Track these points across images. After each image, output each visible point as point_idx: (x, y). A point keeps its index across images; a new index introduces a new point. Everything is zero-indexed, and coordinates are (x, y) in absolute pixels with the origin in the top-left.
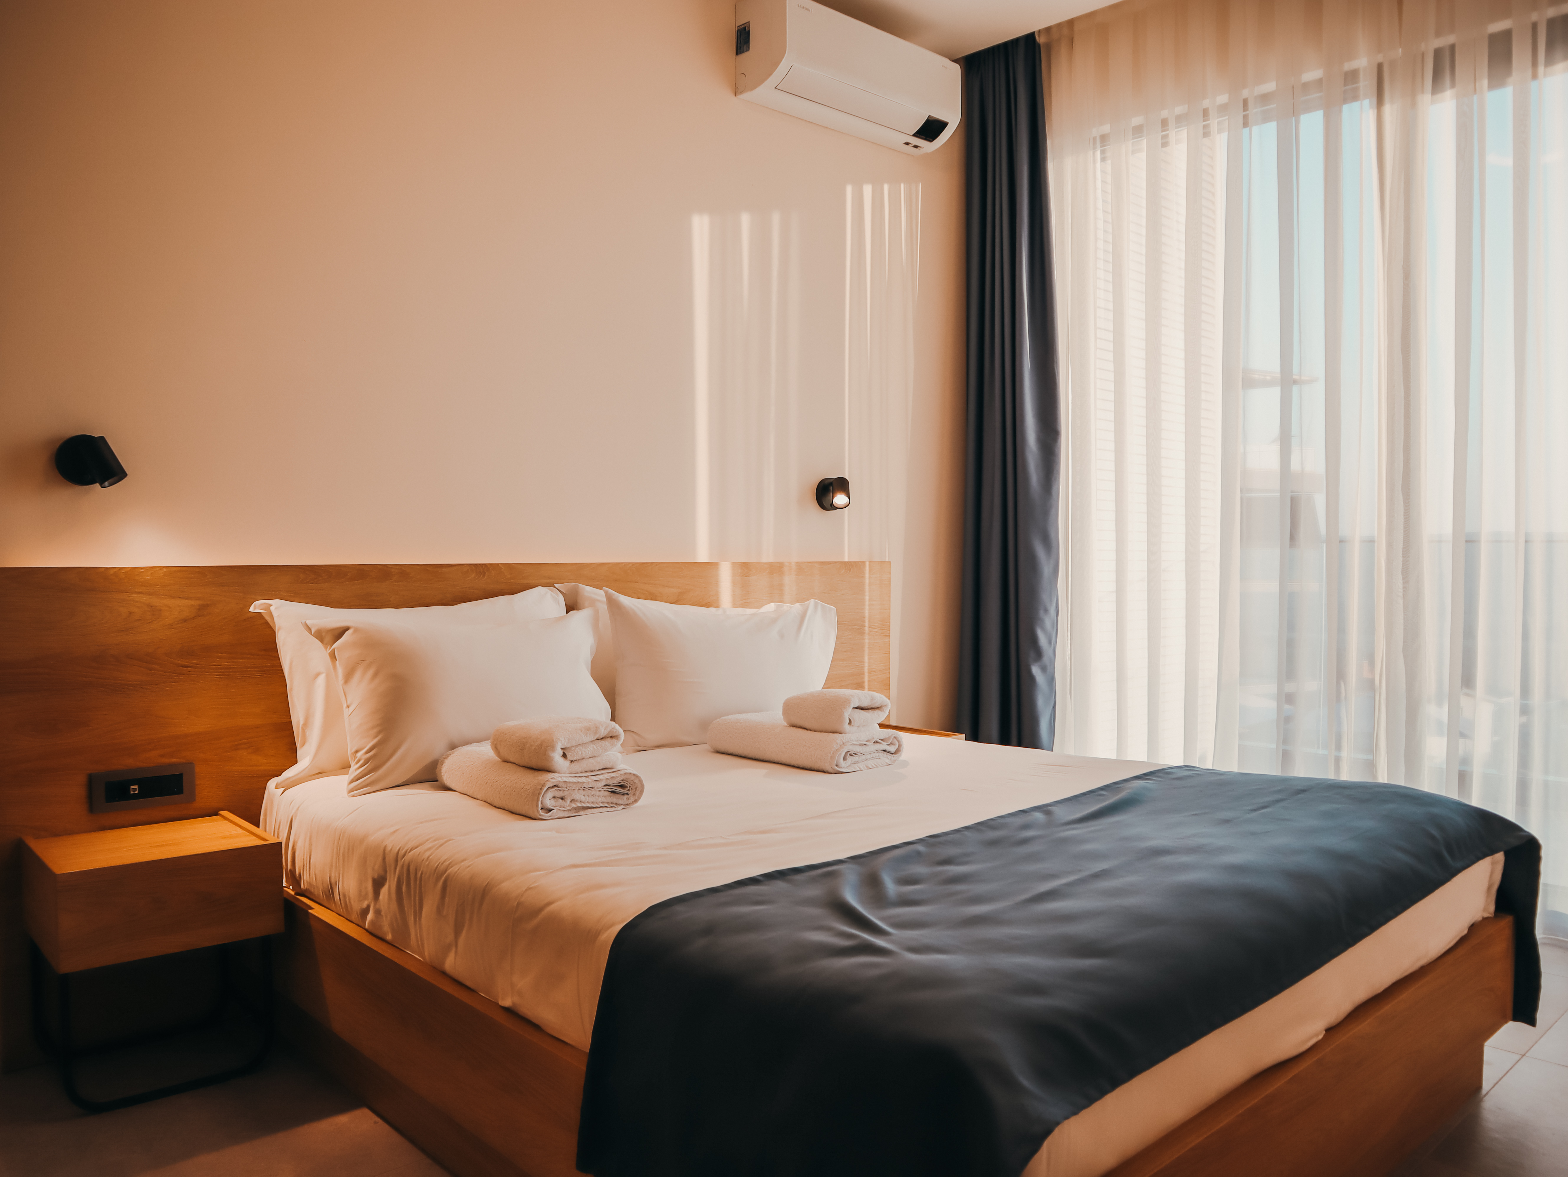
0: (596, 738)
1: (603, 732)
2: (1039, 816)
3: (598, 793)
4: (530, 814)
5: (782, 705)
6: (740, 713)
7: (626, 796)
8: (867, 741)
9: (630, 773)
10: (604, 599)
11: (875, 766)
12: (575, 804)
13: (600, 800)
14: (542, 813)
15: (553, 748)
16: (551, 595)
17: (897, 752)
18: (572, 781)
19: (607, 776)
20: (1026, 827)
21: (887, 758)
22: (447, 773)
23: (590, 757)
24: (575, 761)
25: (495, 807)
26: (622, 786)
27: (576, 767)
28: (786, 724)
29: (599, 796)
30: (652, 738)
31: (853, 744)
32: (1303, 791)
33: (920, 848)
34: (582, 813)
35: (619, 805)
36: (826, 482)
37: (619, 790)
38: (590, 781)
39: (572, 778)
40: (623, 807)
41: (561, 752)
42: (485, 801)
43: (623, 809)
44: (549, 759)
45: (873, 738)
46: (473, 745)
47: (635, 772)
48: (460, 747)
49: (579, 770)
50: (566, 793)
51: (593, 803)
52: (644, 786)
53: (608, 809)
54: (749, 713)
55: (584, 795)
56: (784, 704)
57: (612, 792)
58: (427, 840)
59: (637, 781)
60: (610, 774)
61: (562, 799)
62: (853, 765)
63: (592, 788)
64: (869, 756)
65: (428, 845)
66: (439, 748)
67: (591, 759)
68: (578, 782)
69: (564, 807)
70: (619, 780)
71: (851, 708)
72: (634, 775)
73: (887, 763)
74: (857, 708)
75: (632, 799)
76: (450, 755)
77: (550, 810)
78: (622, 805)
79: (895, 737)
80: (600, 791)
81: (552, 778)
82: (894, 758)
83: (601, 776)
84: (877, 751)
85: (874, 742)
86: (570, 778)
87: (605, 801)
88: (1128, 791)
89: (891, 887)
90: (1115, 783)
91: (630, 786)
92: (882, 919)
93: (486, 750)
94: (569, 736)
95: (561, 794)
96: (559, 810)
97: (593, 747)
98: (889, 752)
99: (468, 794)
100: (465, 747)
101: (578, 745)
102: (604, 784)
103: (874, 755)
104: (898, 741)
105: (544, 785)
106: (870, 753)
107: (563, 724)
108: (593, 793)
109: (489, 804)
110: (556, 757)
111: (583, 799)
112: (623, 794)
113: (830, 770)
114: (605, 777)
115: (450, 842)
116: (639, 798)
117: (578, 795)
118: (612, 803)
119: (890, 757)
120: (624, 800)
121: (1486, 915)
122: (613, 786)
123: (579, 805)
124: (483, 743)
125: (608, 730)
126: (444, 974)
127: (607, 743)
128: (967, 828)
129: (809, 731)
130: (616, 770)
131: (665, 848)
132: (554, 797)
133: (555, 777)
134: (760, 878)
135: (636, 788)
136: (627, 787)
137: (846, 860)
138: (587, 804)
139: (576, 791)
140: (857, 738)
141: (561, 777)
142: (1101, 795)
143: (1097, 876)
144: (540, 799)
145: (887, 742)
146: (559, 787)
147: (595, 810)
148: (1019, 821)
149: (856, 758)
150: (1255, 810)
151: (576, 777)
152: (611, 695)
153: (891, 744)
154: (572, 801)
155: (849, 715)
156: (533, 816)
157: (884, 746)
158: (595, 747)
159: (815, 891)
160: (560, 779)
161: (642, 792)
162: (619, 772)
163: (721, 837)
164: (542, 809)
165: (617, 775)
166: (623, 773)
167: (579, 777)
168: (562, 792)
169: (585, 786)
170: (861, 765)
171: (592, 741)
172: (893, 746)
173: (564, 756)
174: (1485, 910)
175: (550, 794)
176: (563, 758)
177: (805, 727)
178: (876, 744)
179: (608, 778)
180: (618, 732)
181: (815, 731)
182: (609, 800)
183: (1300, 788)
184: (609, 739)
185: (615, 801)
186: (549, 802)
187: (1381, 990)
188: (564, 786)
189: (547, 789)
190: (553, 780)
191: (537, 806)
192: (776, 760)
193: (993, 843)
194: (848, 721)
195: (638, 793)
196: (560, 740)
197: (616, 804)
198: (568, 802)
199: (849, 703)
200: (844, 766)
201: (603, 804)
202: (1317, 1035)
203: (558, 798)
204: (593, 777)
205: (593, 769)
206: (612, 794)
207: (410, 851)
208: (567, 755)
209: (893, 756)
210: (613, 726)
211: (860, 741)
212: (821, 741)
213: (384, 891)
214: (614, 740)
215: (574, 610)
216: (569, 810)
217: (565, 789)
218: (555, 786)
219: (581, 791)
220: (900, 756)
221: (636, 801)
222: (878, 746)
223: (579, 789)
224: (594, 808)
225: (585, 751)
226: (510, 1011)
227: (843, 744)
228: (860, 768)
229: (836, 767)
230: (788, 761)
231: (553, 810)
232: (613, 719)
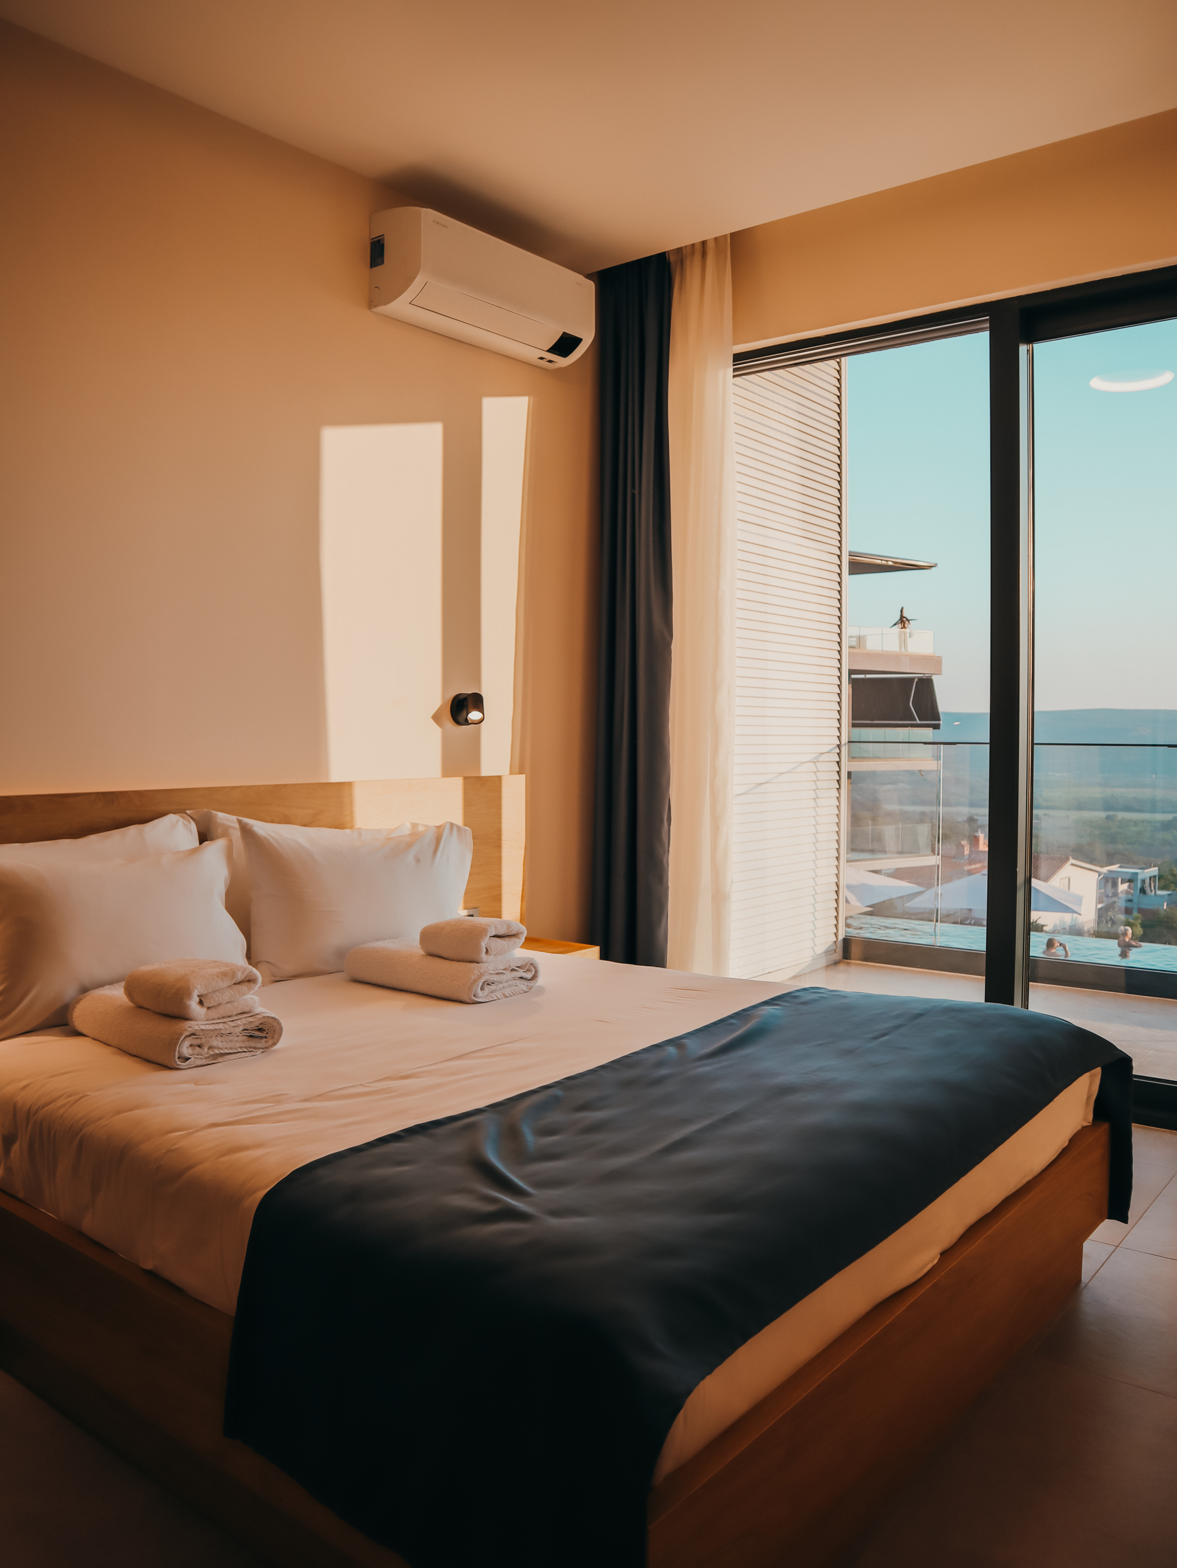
0: (233, 983)
1: (240, 976)
2: (671, 1050)
3: (235, 1038)
4: (167, 1063)
5: (419, 934)
6: (378, 940)
7: (265, 1040)
8: (503, 970)
9: (268, 1017)
10: (237, 826)
11: (512, 994)
12: (213, 1051)
13: (238, 1045)
14: (179, 1063)
15: (189, 995)
16: (183, 823)
17: (534, 977)
18: (209, 1029)
19: (244, 1021)
20: (660, 1064)
21: (524, 984)
22: (79, 1017)
23: (227, 1003)
24: (212, 1007)
25: (130, 1054)
26: (260, 1030)
27: (214, 1013)
28: (423, 953)
29: (237, 1041)
30: (289, 968)
31: (490, 974)
32: (920, 1015)
33: (557, 1092)
34: (220, 1059)
35: (257, 1048)
36: (461, 697)
37: (257, 1033)
38: (227, 1027)
39: (210, 1025)
40: (262, 1050)
41: (197, 999)
42: (119, 1049)
43: (262, 1052)
44: (186, 1007)
45: (510, 967)
46: (106, 987)
47: (273, 1015)
48: (92, 991)
49: (216, 1017)
50: (203, 1041)
51: (231, 1049)
52: (282, 1028)
53: (246, 1054)
54: (386, 940)
55: (221, 1042)
56: (421, 933)
57: (251, 1036)
58: (60, 1097)
59: (275, 1024)
60: (248, 1019)
61: (200, 1046)
62: (490, 994)
63: (230, 1034)
64: (505, 985)
65: (61, 1102)
66: (70, 992)
67: (229, 1004)
68: (216, 1029)
69: (201, 1055)
70: (257, 1024)
71: (489, 936)
72: (272, 1018)
73: (523, 990)
74: (494, 936)
75: (270, 1042)
76: (81, 999)
77: (188, 1059)
78: (260, 1048)
79: (532, 964)
80: (238, 1036)
81: (189, 1027)
82: (531, 985)
83: (239, 1021)
84: (514, 979)
85: (511, 970)
86: (207, 1025)
87: (243, 1045)
88: (757, 1020)
89: (530, 1139)
90: (744, 1010)
91: (268, 1029)
92: (522, 1178)
93: (117, 993)
94: (206, 983)
95: (198, 1042)
96: (197, 1058)
97: (230, 993)
98: (526, 979)
99: (102, 1040)
100: (97, 990)
101: (214, 992)
102: (241, 1028)
103: (511, 983)
104: (535, 968)
105: (181, 1035)
106: (507, 981)
107: (200, 969)
108: (231, 1038)
109: (124, 1051)
110: (194, 1004)
111: (220, 1045)
112: (262, 1038)
113: (468, 1001)
114: (242, 1022)
115: (85, 1098)
116: (278, 1041)
117: (216, 1042)
118: (250, 1047)
119: (526, 984)
120: (262, 1043)
121: (1086, 1124)
122: (251, 1030)
123: (217, 1051)
124: (116, 985)
125: (245, 974)
126: (81, 1234)
127: (244, 987)
128: (602, 1067)
129: (447, 961)
130: (254, 1014)
131: (306, 1100)
132: (191, 1045)
133: (192, 1026)
134: (402, 1134)
135: (274, 1031)
136: (265, 1030)
137: (486, 1108)
138: (226, 1050)
139: (213, 1038)
140: (494, 967)
141: (198, 1025)
142: (732, 1024)
143: (728, 1120)
144: (177, 1049)
145: (523, 969)
146: (196, 1035)
147: (233, 1055)
148: (653, 1057)
149: (493, 987)
150: (875, 1038)
151: (213, 1024)
152: (245, 925)
153: (528, 970)
154: (210, 1048)
155: (486, 945)
156: (169, 1065)
157: (521, 973)
158: (232, 992)
159: (456, 1147)
160: (197, 1028)
161: (280, 1035)
162: (257, 1016)
163: (362, 1085)
164: (179, 1058)
165: (255, 1020)
166: (261, 1017)
167: (217, 1023)
168: (199, 1040)
169: (223, 1033)
170: (499, 994)
171: (229, 986)
172: (529, 972)
173: (201, 1003)
174: (1085, 1119)
175: (187, 1043)
176: (200, 1004)
177: (442, 956)
178: (512, 972)
179: (245, 1022)
180: (256, 975)
181: (452, 960)
182: (247, 1044)
183: (917, 1012)
184: (246, 984)
185: (253, 1044)
186: (186, 1050)
187: (990, 1210)
188: (201, 1033)
189: (184, 1038)
190: (190, 1029)
191: (174, 1056)
192: (414, 989)
193: (628, 1084)
194: (485, 950)
195: (276, 1036)
196: (196, 988)
197: (255, 1048)
198: (206, 1049)
199: (486, 933)
200: (482, 995)
201: (242, 1049)
202: (933, 1260)
203: (195, 1046)
204: (230, 1023)
205: (230, 1014)
206: (250, 1038)
207: (42, 1109)
208: (204, 1003)
209: (530, 983)
210: (250, 970)
211: (497, 970)
212: (458, 971)
213: (16, 1147)
214: (252, 984)
215: (207, 841)
216: (206, 1058)
217: (203, 1037)
218: (193, 1034)
219: (219, 1038)
220: (536, 982)
221: (274, 1044)
222: (515, 974)
223: (217, 1036)
224: (231, 1053)
225: (222, 997)
226: (152, 1275)
227: (481, 974)
228: (497, 997)
229: (474, 998)
230: (426, 991)
231: (190, 1058)
232: (249, 956)
